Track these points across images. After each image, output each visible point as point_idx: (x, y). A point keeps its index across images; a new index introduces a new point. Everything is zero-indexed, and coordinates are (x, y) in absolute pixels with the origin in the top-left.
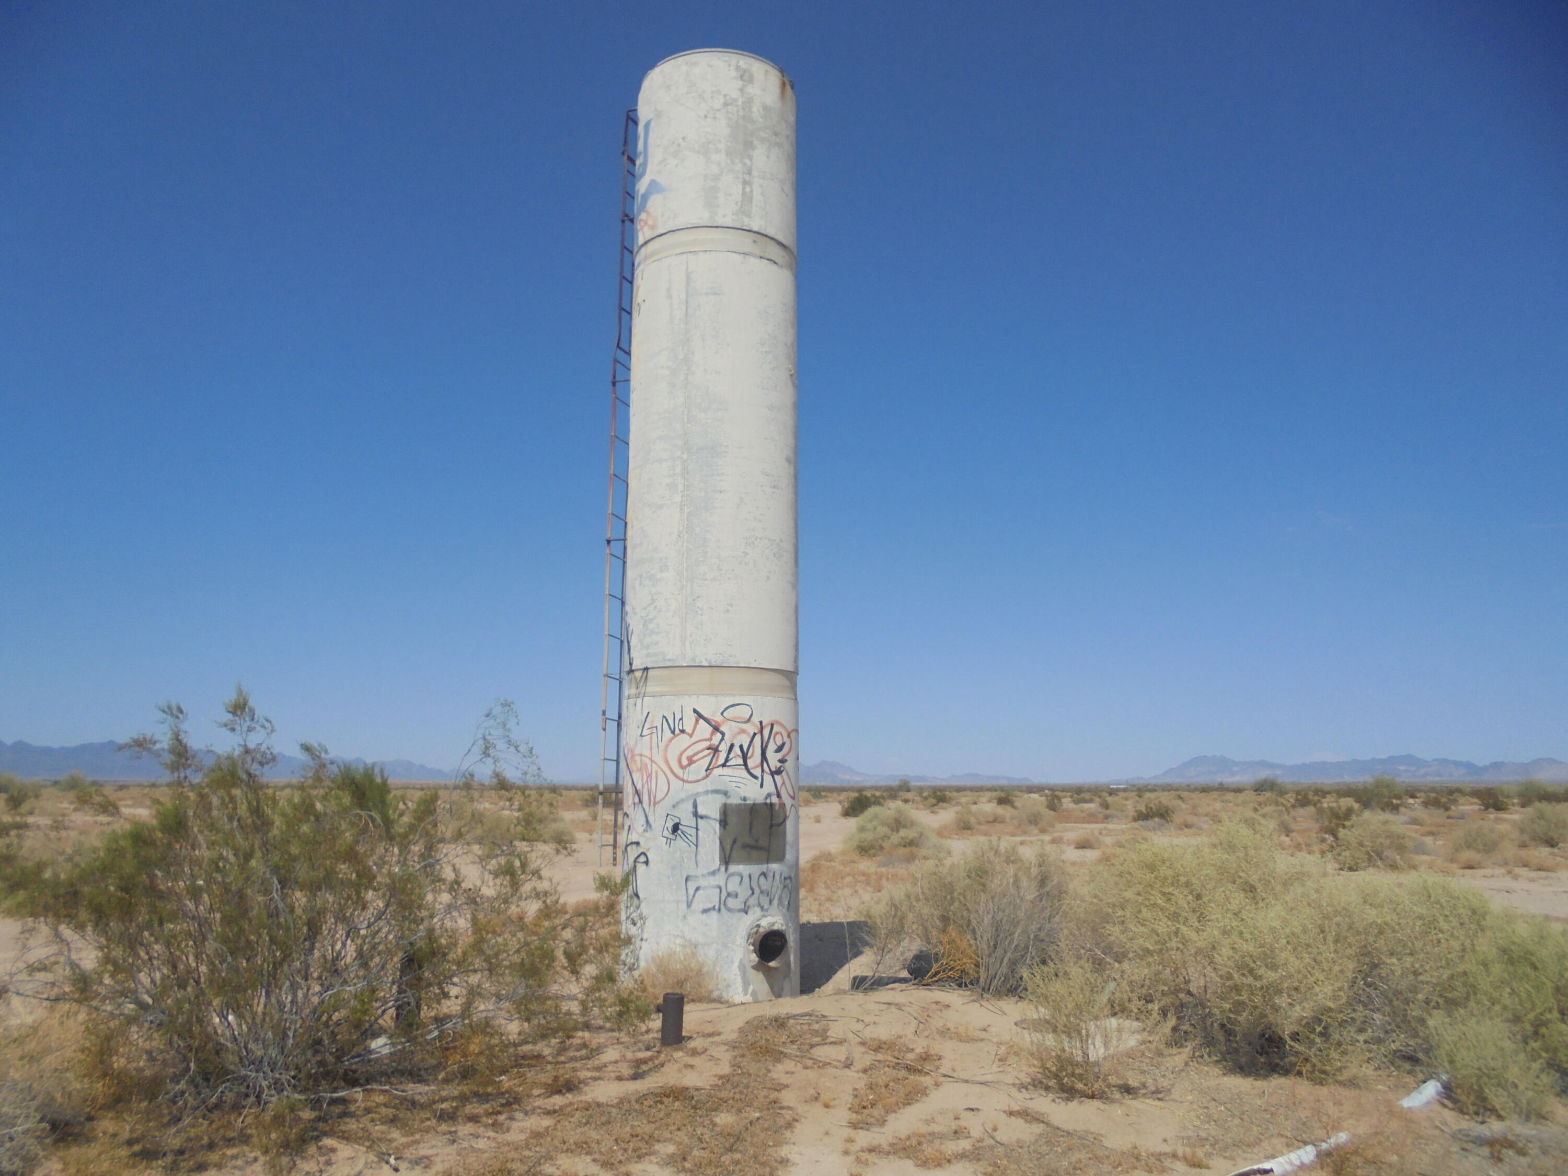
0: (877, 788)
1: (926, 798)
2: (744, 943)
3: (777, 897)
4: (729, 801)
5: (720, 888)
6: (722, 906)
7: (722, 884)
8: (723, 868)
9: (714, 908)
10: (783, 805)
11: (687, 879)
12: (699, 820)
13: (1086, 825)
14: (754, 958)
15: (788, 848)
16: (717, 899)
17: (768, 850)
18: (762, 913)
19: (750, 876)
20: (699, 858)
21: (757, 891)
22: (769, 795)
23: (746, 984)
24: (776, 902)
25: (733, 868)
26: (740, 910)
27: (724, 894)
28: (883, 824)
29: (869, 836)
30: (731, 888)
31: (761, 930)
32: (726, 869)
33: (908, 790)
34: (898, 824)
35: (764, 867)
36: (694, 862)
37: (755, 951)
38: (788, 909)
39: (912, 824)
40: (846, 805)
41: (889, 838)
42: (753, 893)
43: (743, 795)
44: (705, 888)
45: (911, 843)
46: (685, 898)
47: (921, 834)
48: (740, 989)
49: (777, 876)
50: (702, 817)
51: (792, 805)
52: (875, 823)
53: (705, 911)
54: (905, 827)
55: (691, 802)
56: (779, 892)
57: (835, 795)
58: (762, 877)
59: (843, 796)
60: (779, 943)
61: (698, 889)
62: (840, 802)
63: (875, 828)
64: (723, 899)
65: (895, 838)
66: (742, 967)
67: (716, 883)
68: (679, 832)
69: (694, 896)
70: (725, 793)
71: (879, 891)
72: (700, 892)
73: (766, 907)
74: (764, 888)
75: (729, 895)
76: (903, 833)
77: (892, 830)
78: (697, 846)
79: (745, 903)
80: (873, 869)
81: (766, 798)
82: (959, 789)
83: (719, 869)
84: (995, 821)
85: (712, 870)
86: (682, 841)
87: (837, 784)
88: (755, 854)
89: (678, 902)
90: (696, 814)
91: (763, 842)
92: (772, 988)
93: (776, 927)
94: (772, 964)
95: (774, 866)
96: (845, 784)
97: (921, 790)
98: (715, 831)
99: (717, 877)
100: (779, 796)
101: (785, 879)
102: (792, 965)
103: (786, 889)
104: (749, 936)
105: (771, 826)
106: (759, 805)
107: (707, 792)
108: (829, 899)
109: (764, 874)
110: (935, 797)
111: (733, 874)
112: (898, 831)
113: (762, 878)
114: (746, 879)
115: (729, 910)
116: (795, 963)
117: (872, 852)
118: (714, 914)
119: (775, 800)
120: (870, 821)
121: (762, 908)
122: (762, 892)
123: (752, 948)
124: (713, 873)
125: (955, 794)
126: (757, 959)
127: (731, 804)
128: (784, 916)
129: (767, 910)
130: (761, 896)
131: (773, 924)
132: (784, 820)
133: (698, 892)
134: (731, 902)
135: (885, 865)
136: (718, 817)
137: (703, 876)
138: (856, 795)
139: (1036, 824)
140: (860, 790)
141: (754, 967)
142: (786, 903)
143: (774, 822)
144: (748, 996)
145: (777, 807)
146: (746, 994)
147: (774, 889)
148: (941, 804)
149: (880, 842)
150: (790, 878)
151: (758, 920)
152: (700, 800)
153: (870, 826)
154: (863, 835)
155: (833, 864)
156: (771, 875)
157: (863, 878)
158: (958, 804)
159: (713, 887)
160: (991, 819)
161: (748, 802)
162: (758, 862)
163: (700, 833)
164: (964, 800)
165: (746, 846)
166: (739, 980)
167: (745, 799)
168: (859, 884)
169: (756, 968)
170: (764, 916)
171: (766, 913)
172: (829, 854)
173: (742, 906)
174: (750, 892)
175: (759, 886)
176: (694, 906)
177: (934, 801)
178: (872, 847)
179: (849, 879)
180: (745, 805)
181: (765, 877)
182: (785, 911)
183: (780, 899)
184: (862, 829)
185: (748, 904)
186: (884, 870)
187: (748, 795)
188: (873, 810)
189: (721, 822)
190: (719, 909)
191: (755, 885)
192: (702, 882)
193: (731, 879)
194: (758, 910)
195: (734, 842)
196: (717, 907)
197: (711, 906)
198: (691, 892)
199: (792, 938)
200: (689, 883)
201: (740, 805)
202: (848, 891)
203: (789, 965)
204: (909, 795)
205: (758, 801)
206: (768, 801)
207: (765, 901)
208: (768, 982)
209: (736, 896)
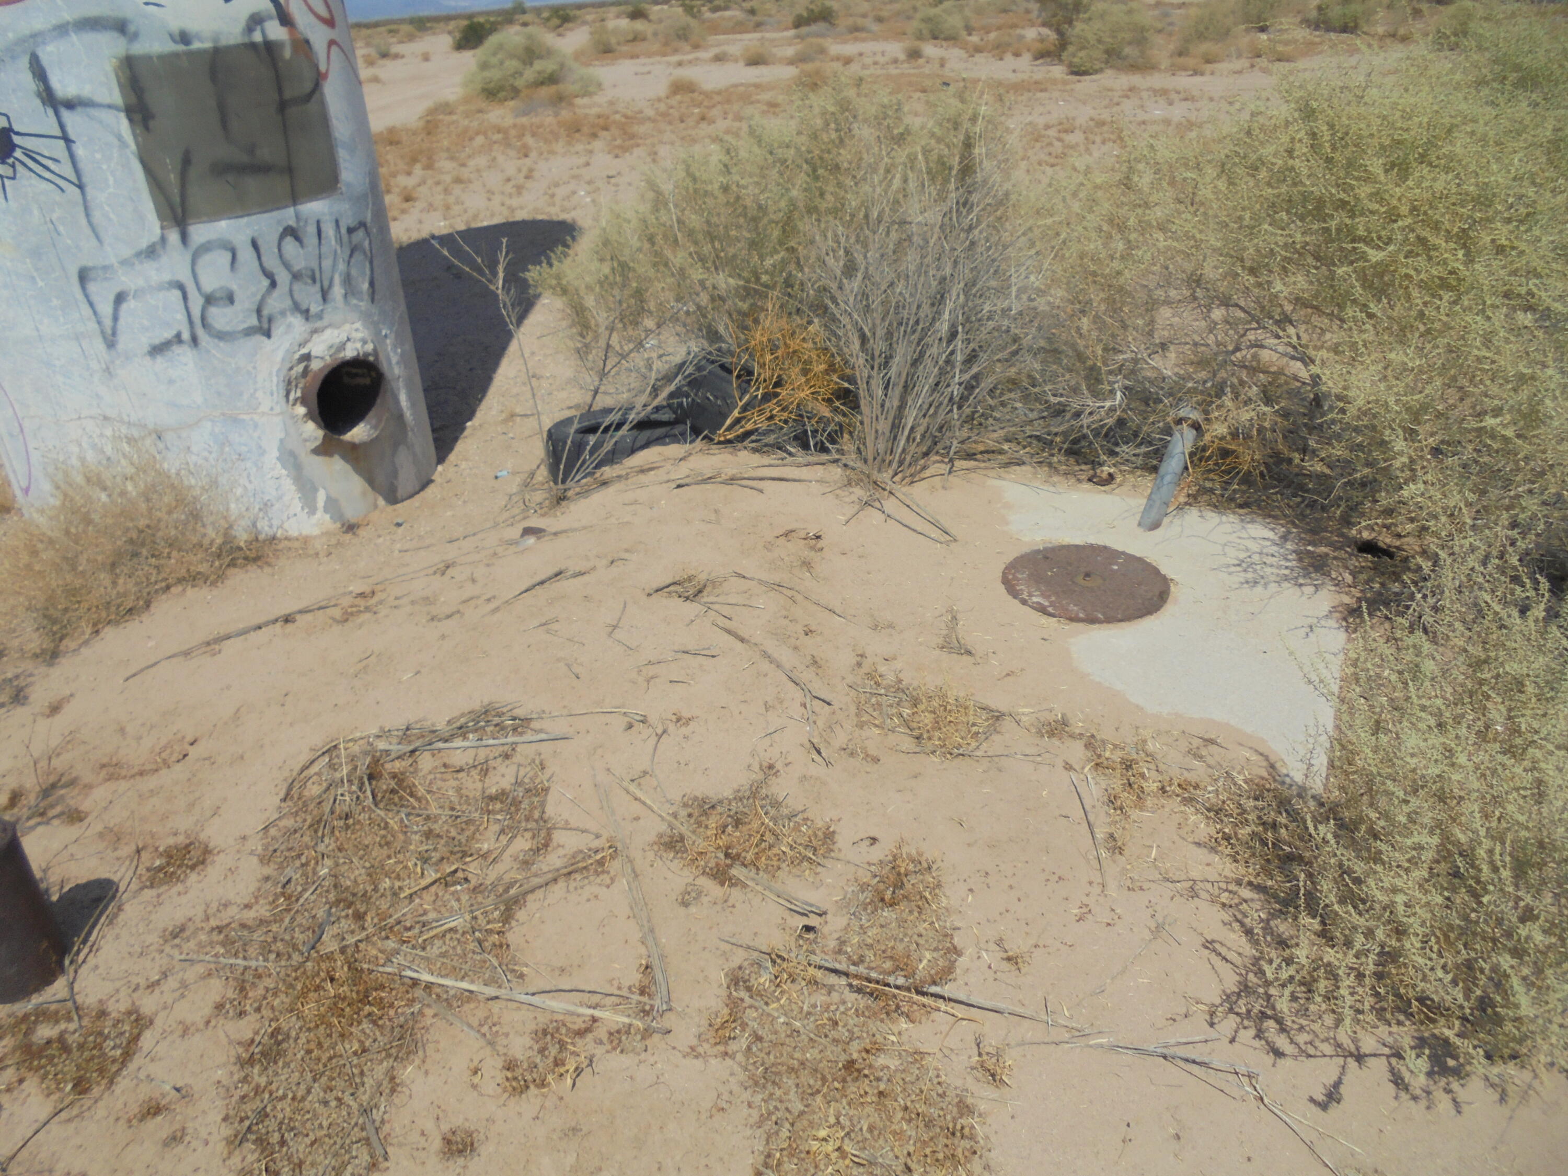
0: (488, 13)
1: (548, 19)
2: (281, 406)
3: (337, 280)
4: (139, 48)
5: (181, 287)
6: (200, 332)
7: (184, 276)
8: (174, 236)
9: (178, 338)
10: (303, 45)
11: (83, 277)
12: (66, 114)
13: (738, 36)
14: (313, 431)
15: (342, 155)
16: (181, 316)
17: (289, 170)
18: (309, 327)
19: (255, 244)
20: (97, 216)
21: (283, 277)
22: (256, 20)
23: (307, 489)
24: (338, 291)
25: (201, 232)
26: (249, 332)
27: (196, 303)
28: (512, 56)
29: (494, 74)
30: (210, 284)
31: (316, 365)
32: (184, 238)
33: (524, 12)
34: (530, 54)
35: (288, 215)
36: (88, 231)
37: (310, 416)
38: (373, 301)
39: (549, 53)
40: (458, 35)
41: (521, 74)
42: (273, 284)
43: (175, 25)
44: (138, 294)
45: (552, 79)
46: (93, 326)
47: (562, 65)
48: (297, 506)
49: (329, 231)
50: (70, 105)
51: (332, 43)
52: (500, 56)
53: (158, 350)
54: (540, 57)
55: (25, 61)
56: (342, 266)
57: (442, 25)
58: (289, 240)
59: (452, 25)
60: (367, 381)
61: (120, 299)
62: (450, 33)
63: (502, 63)
64: (196, 312)
65: (530, 74)
66: (290, 458)
67: (167, 277)
68: (18, 153)
69: (115, 318)
70: (121, 27)
71: (526, 156)
72: (129, 306)
73: (314, 309)
74: (299, 264)
75: (209, 300)
76: (538, 65)
77: (524, 63)
78: (81, 187)
79: (259, 311)
80: (509, 121)
81: (250, 29)
82: (580, 7)
83: (163, 239)
84: (635, 39)
85: (144, 244)
86: (35, 180)
87: (444, 13)
88: (252, 183)
89: (77, 337)
90: (49, 98)
91: (267, 153)
92: (371, 481)
93: (349, 353)
94: (359, 433)
95: (315, 208)
96: (453, 13)
97: (538, 11)
98: (120, 138)
99: (164, 260)
100: (285, 19)
101: (350, 231)
102: (408, 414)
103: (358, 257)
104: (289, 385)
105: (283, 106)
106: (229, 49)
107: (62, 30)
108: (458, 180)
109: (291, 232)
110: (559, 17)
111: (206, 248)
112: (531, 64)
113: (290, 245)
114: (246, 255)
115: (221, 336)
116: (413, 405)
117: (502, 95)
118: (184, 355)
119: (276, 31)
120: (494, 54)
121: (306, 314)
122: (296, 276)
123: (301, 410)
124: (151, 252)
125: (578, 13)
126: (320, 433)
127: (148, 58)
128: (366, 317)
129: (320, 316)
130: (297, 287)
131: (342, 347)
132: (317, 86)
133: (124, 306)
134: (221, 317)
135: (525, 113)
136: (117, 98)
137: (124, 262)
138: (465, 23)
139: (686, 39)
140: (470, 17)
141: (317, 451)
142: (366, 286)
143: (288, 95)
144: (320, 514)
145: (287, 53)
146: (313, 511)
147: (327, 264)
148: (566, 25)
149: (511, 81)
150: (362, 224)
151: (302, 345)
152: (49, 53)
153: (494, 60)
154: (487, 74)
155: (454, 117)
156: (312, 229)
157: (500, 136)
158: (585, 23)
159: (161, 287)
160: (630, 37)
161: (196, 45)
162: (268, 204)
163: (80, 151)
164: (589, 18)
165: (221, 169)
166: (288, 485)
167: (184, 38)
168: (496, 147)
169: (323, 450)
170: (315, 331)
171: (319, 324)
172: (447, 104)
173: (254, 321)
174: (266, 283)
175: (287, 265)
176: (124, 341)
177: (556, 21)
178: (501, 88)
179: (480, 140)
180: (191, 54)
181: (297, 239)
182: (364, 305)
183: (348, 280)
184: (484, 66)
185: (265, 312)
186: (524, 120)
187: (192, 25)
188: (493, 40)
189: (130, 111)
190: (194, 340)
191: (271, 262)
192: (126, 280)
193: (205, 260)
194: (297, 322)
195: (186, 161)
196: (186, 336)
197: (168, 334)
198: (106, 309)
199: (394, 359)
200: (92, 287)
201: (176, 55)
202: (481, 161)
203: (400, 417)
204: (527, 18)
205: (224, 42)
206: (257, 37)
207: (309, 296)
208: (358, 470)
209: (230, 299)
